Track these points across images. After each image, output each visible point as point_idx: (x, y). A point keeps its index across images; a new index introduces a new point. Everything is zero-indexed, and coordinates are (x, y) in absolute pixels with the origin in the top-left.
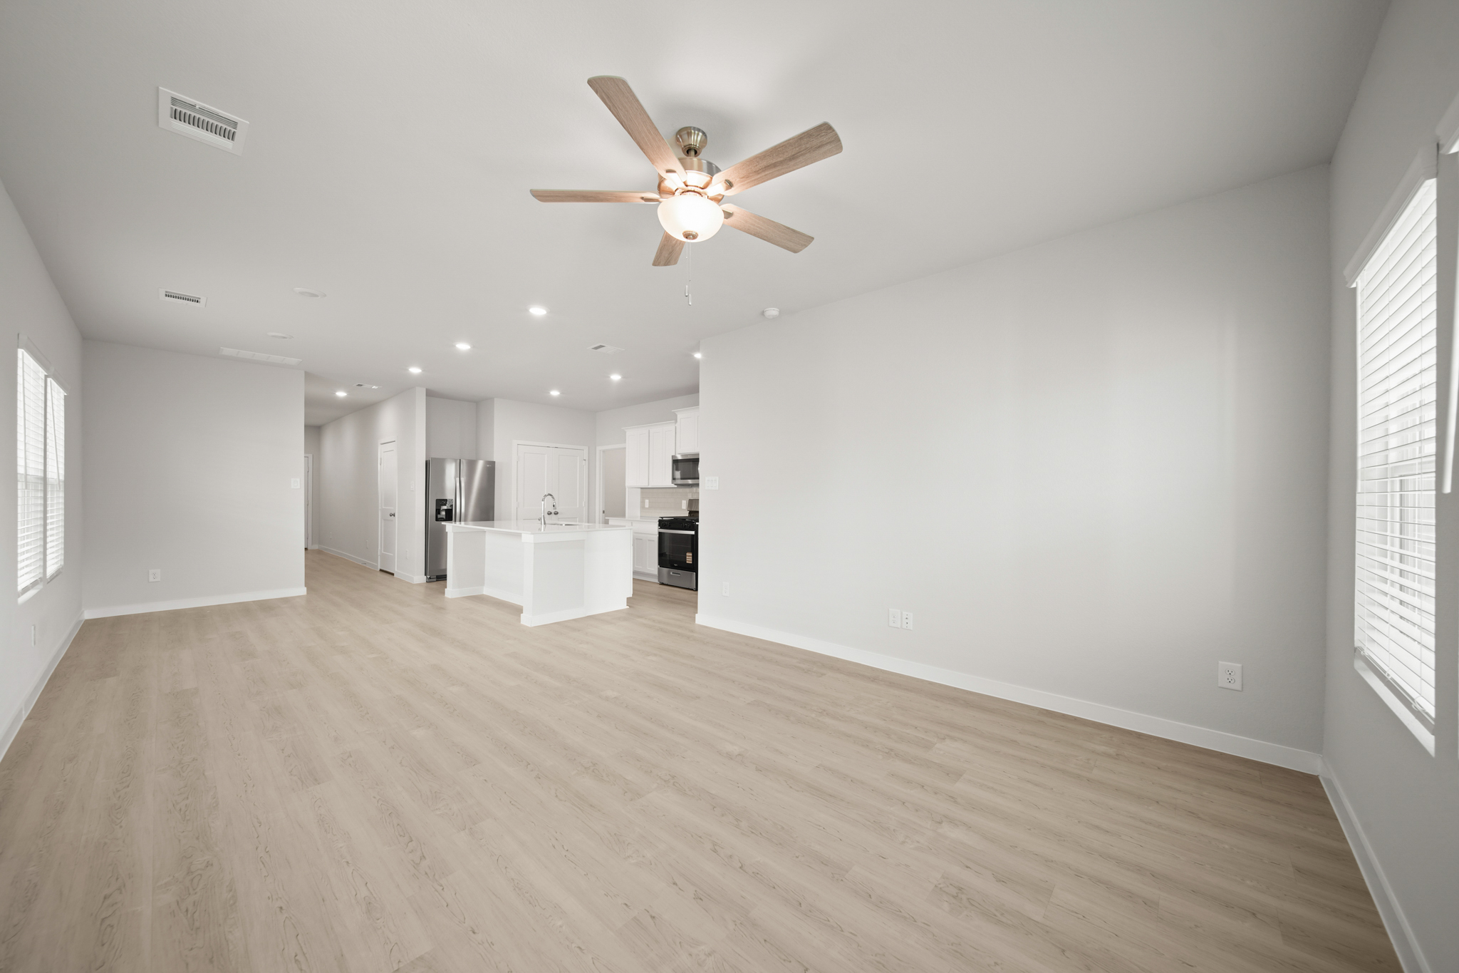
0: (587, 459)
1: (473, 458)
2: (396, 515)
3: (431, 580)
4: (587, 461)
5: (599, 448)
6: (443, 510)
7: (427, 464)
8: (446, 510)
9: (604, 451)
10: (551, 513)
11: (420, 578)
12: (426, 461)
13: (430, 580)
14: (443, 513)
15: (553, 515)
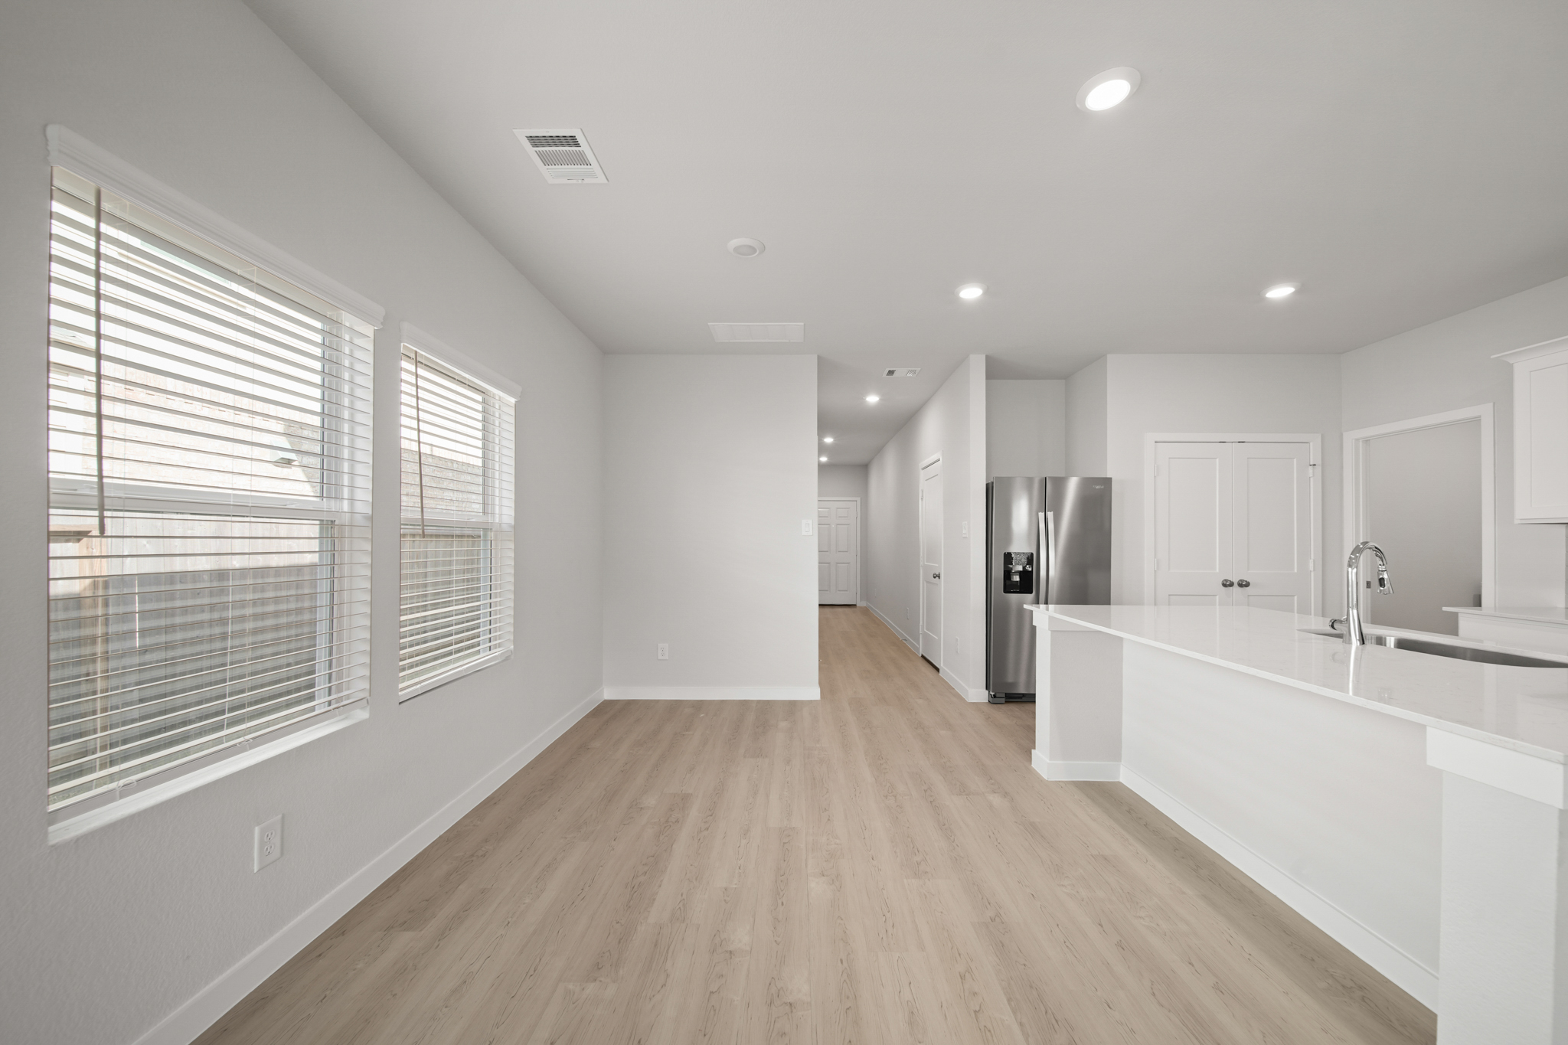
0: (1319, 462)
1: (1062, 475)
2: (942, 576)
3: (997, 700)
4: (1319, 469)
5: (1350, 438)
6: (1016, 572)
7: (989, 489)
8: (1020, 573)
9: (1367, 441)
10: (1232, 584)
11: (977, 692)
12: (987, 485)
13: (994, 700)
14: (1016, 578)
15: (1236, 588)
